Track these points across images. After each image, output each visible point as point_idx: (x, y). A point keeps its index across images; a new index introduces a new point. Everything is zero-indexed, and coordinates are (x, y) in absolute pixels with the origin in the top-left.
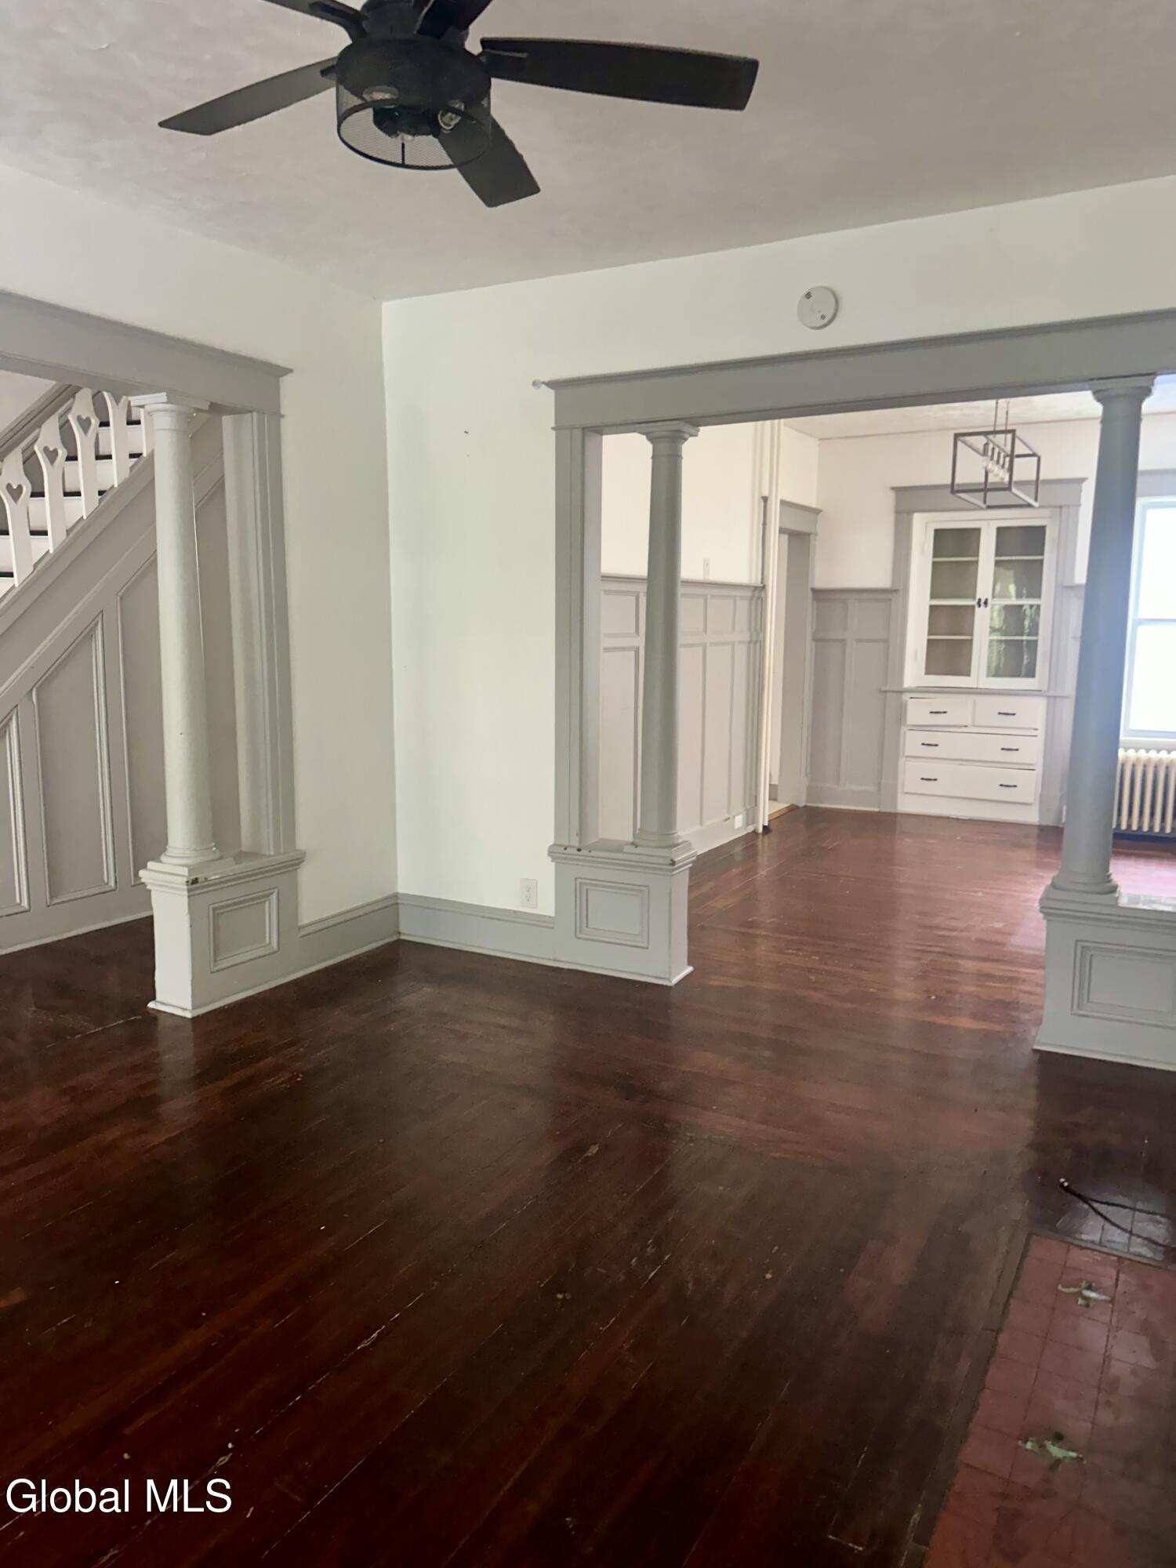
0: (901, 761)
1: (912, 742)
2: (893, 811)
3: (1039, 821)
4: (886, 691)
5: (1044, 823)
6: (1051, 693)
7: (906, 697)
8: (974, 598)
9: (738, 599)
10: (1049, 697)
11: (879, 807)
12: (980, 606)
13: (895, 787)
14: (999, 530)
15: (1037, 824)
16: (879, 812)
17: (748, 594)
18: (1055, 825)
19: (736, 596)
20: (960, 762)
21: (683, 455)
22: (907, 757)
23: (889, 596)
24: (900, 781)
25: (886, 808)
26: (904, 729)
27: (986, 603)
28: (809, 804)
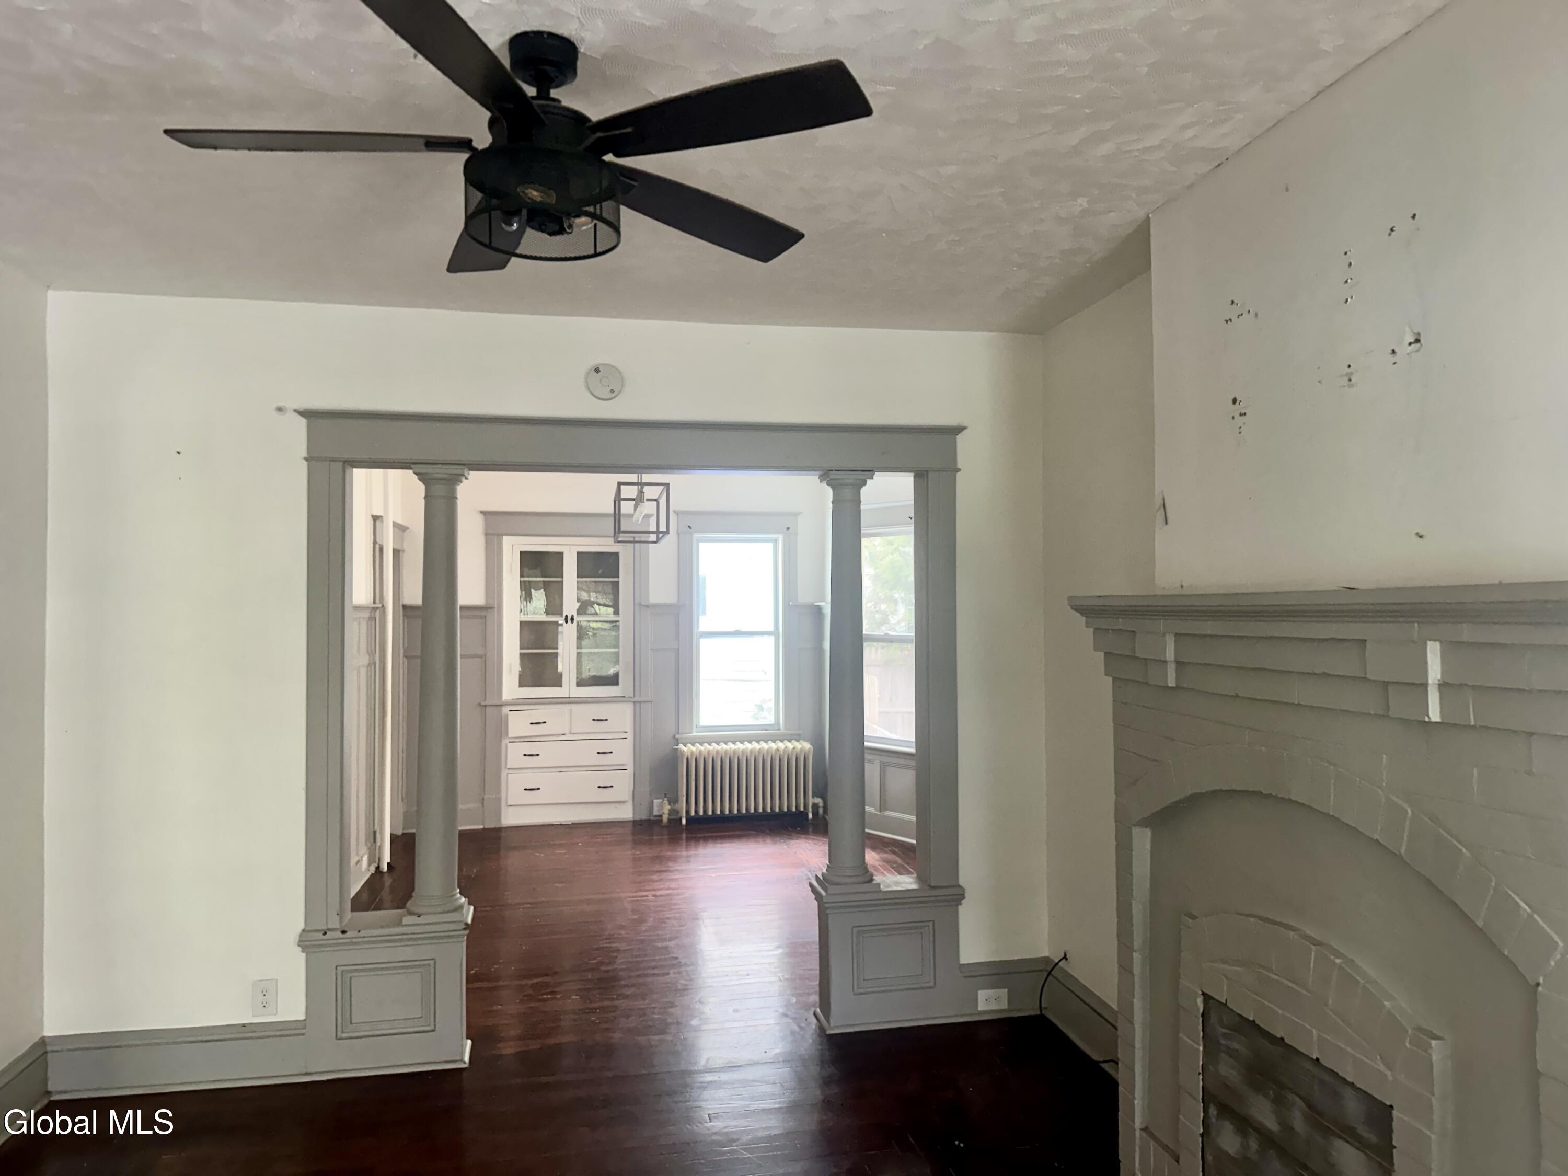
0: (504, 773)
1: (513, 754)
2: (497, 826)
3: (633, 817)
4: (485, 706)
5: (638, 818)
6: (637, 699)
7: (505, 710)
8: (561, 614)
9: (361, 620)
10: (634, 702)
11: (483, 824)
12: (567, 622)
13: (499, 800)
14: (580, 554)
15: (632, 819)
16: (484, 829)
17: (367, 614)
18: (648, 818)
19: (360, 618)
20: (560, 769)
21: (458, 496)
22: (509, 769)
23: (483, 613)
24: (503, 795)
25: (490, 825)
26: (505, 742)
27: (572, 619)
28: (406, 831)
